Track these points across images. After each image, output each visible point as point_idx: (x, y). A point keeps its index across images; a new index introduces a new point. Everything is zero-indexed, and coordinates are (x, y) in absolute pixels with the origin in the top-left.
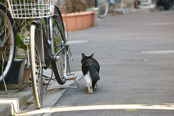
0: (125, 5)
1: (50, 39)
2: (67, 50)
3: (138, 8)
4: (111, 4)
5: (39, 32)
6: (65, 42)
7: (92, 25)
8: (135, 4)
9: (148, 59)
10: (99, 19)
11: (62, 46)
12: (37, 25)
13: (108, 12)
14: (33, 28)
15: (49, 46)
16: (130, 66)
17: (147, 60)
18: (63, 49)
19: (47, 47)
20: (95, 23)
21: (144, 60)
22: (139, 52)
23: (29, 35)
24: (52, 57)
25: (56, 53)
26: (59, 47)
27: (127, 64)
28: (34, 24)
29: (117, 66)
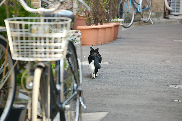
0: (153, 14)
2: (80, 95)
3: (168, 18)
4: (137, 12)
5: (46, 77)
6: (78, 85)
7: (115, 39)
8: (165, 13)
9: (179, 99)
11: (74, 91)
12: (44, 69)
13: (134, 21)
14: (38, 72)
15: (58, 92)
16: (157, 109)
17: (178, 101)
18: (76, 95)
19: (55, 94)
20: (118, 36)
21: (174, 100)
22: (168, 86)
23: (32, 81)
24: (60, 106)
26: (71, 91)
27: (153, 106)
28: (40, 67)
29: (141, 109)
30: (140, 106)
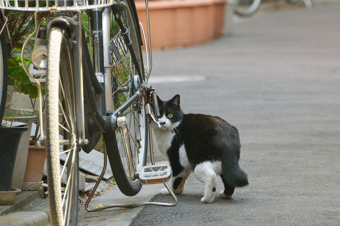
1: (103, 70)
2: (148, 101)
5: (74, 49)
6: (142, 78)
7: (217, 35)
10: (236, 19)
11: (133, 90)
12: (68, 31)
14: (56, 37)
15: (99, 89)
16: (321, 150)
18: (137, 99)
19: (94, 90)
20: (226, 30)
23: (45, 57)
24: (105, 118)
25: (116, 107)
26: (125, 91)
27: (311, 145)
28: (59, 25)
29: (284, 150)
30: (282, 145)
